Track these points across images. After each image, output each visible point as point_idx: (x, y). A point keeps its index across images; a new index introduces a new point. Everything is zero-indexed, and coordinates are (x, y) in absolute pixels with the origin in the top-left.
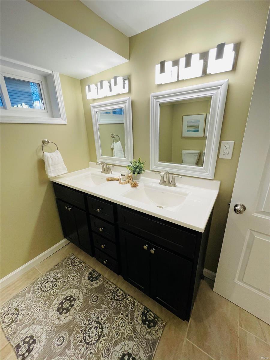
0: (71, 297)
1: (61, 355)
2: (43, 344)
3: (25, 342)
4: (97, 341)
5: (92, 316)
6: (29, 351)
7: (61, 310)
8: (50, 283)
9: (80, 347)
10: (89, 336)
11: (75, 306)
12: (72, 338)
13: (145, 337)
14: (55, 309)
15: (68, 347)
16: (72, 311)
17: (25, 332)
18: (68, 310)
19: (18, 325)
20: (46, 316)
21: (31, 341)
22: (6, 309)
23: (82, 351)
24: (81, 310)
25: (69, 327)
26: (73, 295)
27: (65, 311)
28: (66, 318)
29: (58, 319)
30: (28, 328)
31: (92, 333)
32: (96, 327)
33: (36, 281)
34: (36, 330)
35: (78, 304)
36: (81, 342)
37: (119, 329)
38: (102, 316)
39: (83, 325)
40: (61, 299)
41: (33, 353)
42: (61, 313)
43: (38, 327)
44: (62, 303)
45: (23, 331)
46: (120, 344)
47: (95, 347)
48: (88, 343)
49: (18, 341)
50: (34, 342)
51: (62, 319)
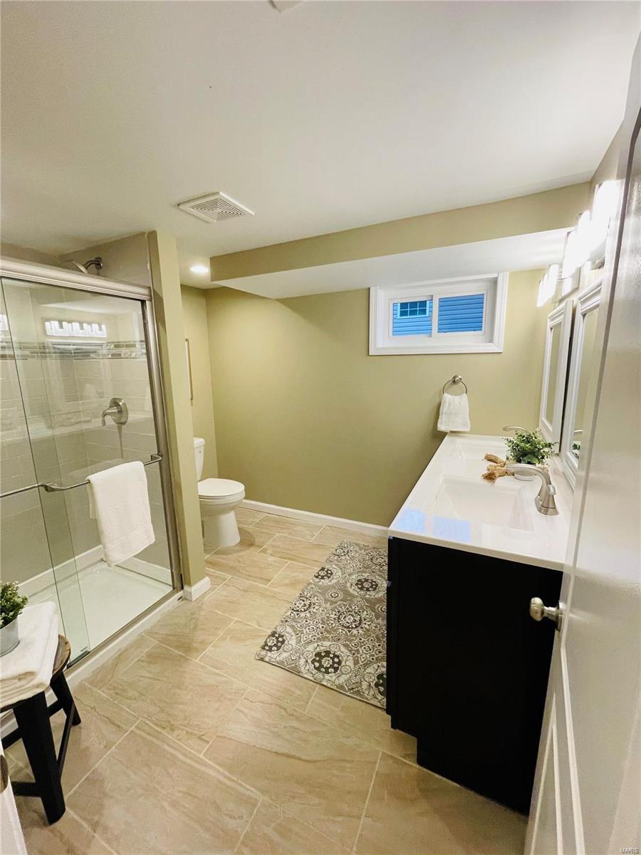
0: (377, 585)
1: (325, 600)
2: (329, 583)
3: (327, 572)
4: (343, 626)
5: (365, 613)
6: (323, 578)
7: (360, 584)
8: (383, 560)
9: (334, 613)
10: (345, 617)
11: (368, 593)
12: (339, 603)
13: (363, 680)
14: (359, 578)
15: (333, 603)
16: (362, 592)
17: (334, 568)
18: (361, 589)
19: (337, 560)
20: (350, 575)
21: (329, 574)
22: (346, 545)
23: (332, 616)
24: (367, 600)
25: (348, 596)
26: (379, 586)
27: (360, 586)
28: (354, 591)
29: (352, 585)
30: (336, 567)
31: (349, 619)
32: (355, 621)
33: (378, 549)
34: (338, 574)
35: (372, 594)
36: (339, 612)
37: (361, 647)
38: (369, 623)
39: (353, 607)
40: (370, 578)
41: (322, 580)
42: (357, 584)
43: (340, 574)
44: (366, 580)
45: (334, 566)
46: (346, 651)
47: (338, 626)
48: (339, 618)
49: (327, 567)
50: (329, 577)
51: (353, 588)
